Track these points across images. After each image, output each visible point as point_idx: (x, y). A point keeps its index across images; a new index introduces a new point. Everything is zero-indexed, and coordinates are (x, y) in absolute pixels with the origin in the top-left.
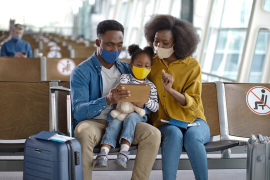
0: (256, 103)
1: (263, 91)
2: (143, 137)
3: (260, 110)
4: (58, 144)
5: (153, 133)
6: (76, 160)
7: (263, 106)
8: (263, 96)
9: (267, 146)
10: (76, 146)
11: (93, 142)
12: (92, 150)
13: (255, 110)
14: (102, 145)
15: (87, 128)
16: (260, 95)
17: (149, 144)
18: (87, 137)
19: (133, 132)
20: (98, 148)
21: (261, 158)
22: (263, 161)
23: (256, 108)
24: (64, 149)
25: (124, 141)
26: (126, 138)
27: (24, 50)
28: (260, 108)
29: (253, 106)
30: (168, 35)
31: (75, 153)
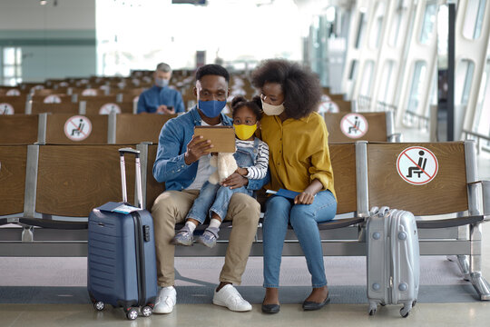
0: (410, 169)
1: (421, 153)
2: (236, 211)
3: (415, 179)
4: (122, 216)
5: (247, 206)
6: (144, 235)
7: (419, 173)
8: (421, 159)
9: (386, 220)
10: (146, 219)
11: (173, 215)
12: (174, 227)
13: (409, 179)
14: (188, 220)
15: (166, 199)
16: (416, 158)
17: (244, 218)
18: (165, 210)
19: (226, 204)
20: (181, 225)
21: (378, 235)
22: (381, 240)
23: (410, 175)
24: (130, 222)
25: (214, 215)
26: (215, 211)
27: (171, 104)
28: (415, 176)
29: (405, 172)
30: (277, 89)
31: (144, 227)
